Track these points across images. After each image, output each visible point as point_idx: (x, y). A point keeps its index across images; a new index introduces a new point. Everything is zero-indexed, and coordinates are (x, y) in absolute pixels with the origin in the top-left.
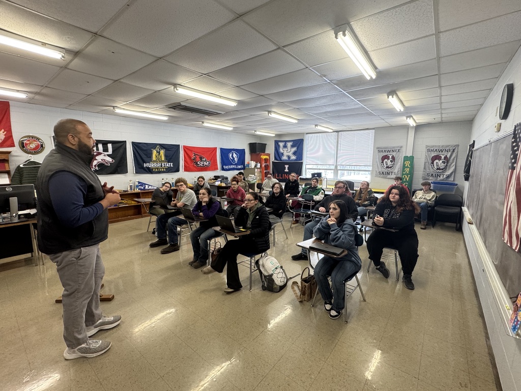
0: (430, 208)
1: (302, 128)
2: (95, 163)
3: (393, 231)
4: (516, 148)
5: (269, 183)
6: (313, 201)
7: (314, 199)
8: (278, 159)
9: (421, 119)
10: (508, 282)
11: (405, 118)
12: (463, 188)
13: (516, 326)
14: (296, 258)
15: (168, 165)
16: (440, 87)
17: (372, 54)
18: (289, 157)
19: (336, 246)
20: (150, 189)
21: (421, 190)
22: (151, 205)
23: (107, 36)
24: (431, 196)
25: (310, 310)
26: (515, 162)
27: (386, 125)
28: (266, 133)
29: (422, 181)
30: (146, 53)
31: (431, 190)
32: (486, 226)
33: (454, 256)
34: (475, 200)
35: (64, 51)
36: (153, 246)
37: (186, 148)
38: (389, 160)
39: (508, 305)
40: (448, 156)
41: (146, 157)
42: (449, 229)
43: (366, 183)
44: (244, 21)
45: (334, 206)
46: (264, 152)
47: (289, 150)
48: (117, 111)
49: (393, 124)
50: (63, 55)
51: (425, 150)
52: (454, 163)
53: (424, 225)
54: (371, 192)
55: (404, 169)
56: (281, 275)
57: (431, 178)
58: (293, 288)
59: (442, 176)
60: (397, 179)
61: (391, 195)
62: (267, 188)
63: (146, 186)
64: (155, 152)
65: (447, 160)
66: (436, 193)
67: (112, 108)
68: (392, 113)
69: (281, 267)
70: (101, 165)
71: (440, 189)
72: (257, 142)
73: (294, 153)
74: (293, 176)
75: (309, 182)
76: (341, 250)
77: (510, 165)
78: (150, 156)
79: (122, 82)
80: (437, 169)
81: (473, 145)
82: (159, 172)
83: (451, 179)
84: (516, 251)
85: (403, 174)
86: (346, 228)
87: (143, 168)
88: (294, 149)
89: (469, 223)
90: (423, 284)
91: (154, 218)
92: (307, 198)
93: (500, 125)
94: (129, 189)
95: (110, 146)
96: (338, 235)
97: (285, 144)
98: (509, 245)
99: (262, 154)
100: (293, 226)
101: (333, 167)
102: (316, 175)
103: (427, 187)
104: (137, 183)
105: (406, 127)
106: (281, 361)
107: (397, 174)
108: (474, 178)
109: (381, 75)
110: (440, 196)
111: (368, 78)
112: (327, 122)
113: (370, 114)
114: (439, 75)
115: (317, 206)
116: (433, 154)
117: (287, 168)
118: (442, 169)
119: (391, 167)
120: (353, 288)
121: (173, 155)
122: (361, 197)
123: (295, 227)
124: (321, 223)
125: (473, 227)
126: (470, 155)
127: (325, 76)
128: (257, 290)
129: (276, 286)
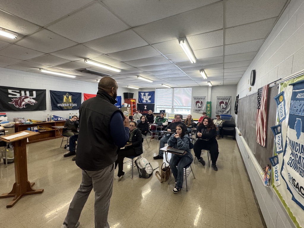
0: (220, 128)
1: (155, 85)
2: (23, 103)
3: (206, 140)
4: (259, 99)
5: (137, 116)
6: (163, 126)
7: (163, 124)
8: (141, 102)
9: (214, 83)
10: (261, 161)
11: (207, 82)
12: (235, 118)
13: (266, 181)
14: (155, 158)
15: (73, 105)
16: (224, 69)
17: (194, 52)
18: (147, 101)
19: (180, 149)
20: (61, 120)
21: (216, 119)
22: (64, 130)
23: (50, 29)
24: (220, 122)
25: (167, 186)
26: (260, 106)
27: (198, 85)
28: (134, 87)
29: (216, 115)
30: (72, 40)
31: (220, 119)
32: (248, 136)
33: (233, 152)
34: (241, 124)
35: (17, 35)
36: (66, 156)
37: (85, 95)
38: (200, 104)
39: (262, 172)
40: (227, 102)
41: (59, 100)
42: (230, 138)
43: (190, 116)
44: (134, 31)
45: (179, 128)
46: (132, 98)
47: (147, 97)
48: (43, 71)
49: (201, 85)
50: (16, 37)
51: (216, 99)
52: (230, 106)
53: (218, 137)
54: (192, 121)
55: (207, 108)
56: (149, 168)
57: (220, 113)
58: (156, 175)
59: (225, 112)
60: (204, 113)
61: (204, 122)
62: (135, 119)
63: (59, 118)
64: (65, 97)
65: (226, 104)
66: (222, 120)
67: (39, 69)
68: (202, 79)
69: (149, 163)
70: (27, 105)
71: (225, 119)
72: (129, 92)
73: (150, 99)
74: (150, 112)
75: (159, 115)
76: (184, 151)
77: (257, 107)
78: (62, 99)
79: (51, 55)
80: (223, 108)
81: (238, 97)
82: (68, 110)
83: (229, 113)
84: (264, 146)
85: (207, 111)
86: (185, 139)
87: (57, 107)
88: (150, 97)
89: (239, 135)
90: (222, 167)
91: (66, 138)
92: (159, 124)
93: (251, 88)
94: (47, 120)
95: (34, 93)
96: (182, 144)
97: (145, 94)
98: (260, 144)
99: (132, 99)
100: (152, 140)
101: (171, 107)
102: (162, 111)
103: (219, 117)
104: (52, 117)
105: (207, 87)
106: (155, 216)
107: (204, 111)
108: (240, 113)
109: (198, 61)
110: (225, 122)
111: (192, 63)
112: (168, 82)
113: (190, 80)
114: (223, 63)
115: (166, 128)
116: (220, 101)
117: (145, 107)
118: (225, 108)
119: (201, 107)
120: (189, 172)
121: (77, 99)
122: (187, 123)
123: (153, 141)
124: (171, 138)
125: (242, 137)
126: (237, 101)
127: (171, 60)
128: (136, 178)
129: (147, 175)
